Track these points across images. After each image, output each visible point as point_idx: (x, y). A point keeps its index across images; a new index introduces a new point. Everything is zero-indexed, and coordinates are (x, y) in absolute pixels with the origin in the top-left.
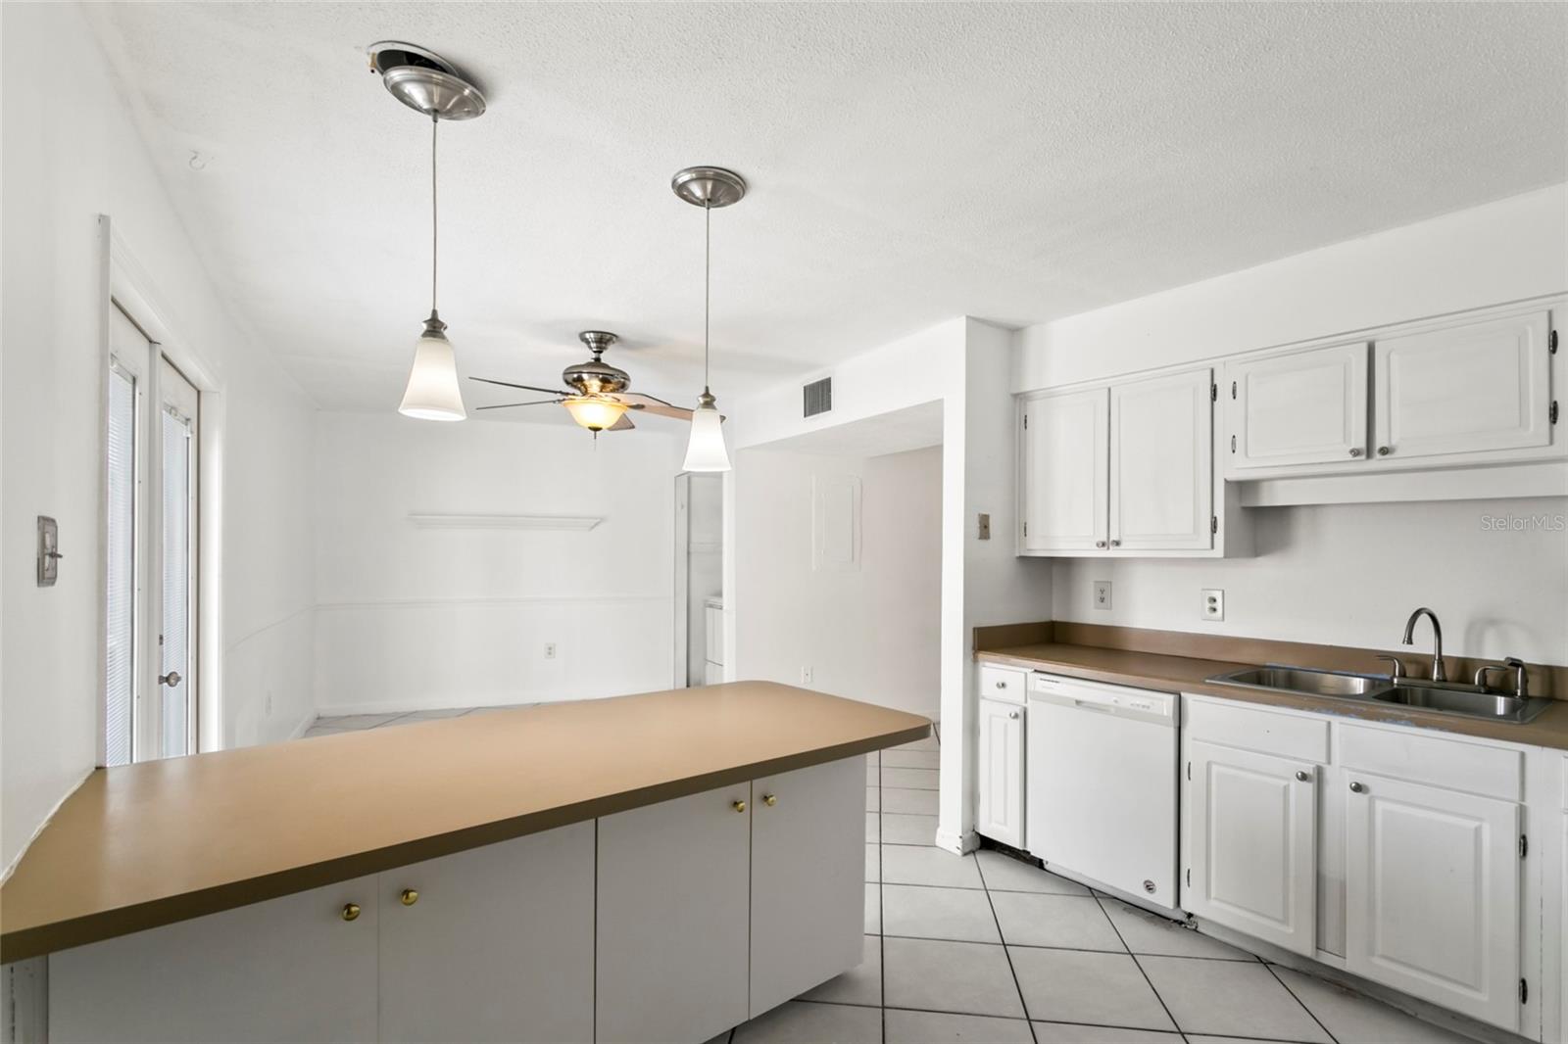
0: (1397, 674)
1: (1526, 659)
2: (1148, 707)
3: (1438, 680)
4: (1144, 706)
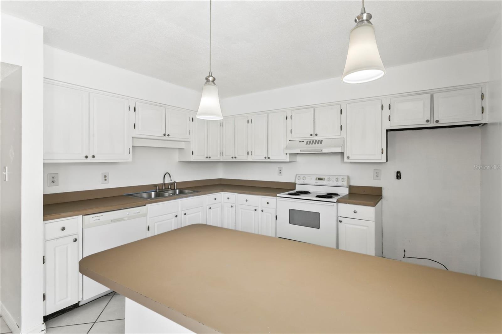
0: (158, 189)
1: (176, 182)
2: (139, 212)
3: (165, 189)
4: (138, 213)
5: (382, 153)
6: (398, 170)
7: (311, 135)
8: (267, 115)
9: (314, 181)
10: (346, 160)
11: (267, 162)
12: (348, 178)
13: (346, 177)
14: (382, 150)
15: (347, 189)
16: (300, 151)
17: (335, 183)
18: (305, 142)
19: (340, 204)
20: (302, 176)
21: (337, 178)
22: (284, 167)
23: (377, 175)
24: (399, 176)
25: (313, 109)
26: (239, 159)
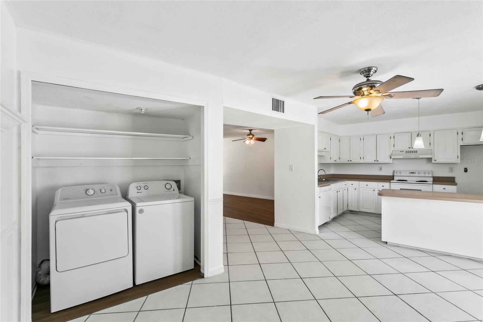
5: (458, 158)
6: (466, 167)
7: (409, 148)
8: (376, 136)
9: (408, 174)
10: (433, 162)
11: (376, 163)
12: (432, 172)
13: (431, 172)
14: (458, 156)
15: (432, 178)
16: (403, 157)
17: (423, 175)
18: (405, 152)
19: (434, 185)
20: (399, 172)
21: (425, 172)
22: (383, 166)
23: (451, 170)
24: (466, 170)
25: (410, 133)
26: (353, 161)
